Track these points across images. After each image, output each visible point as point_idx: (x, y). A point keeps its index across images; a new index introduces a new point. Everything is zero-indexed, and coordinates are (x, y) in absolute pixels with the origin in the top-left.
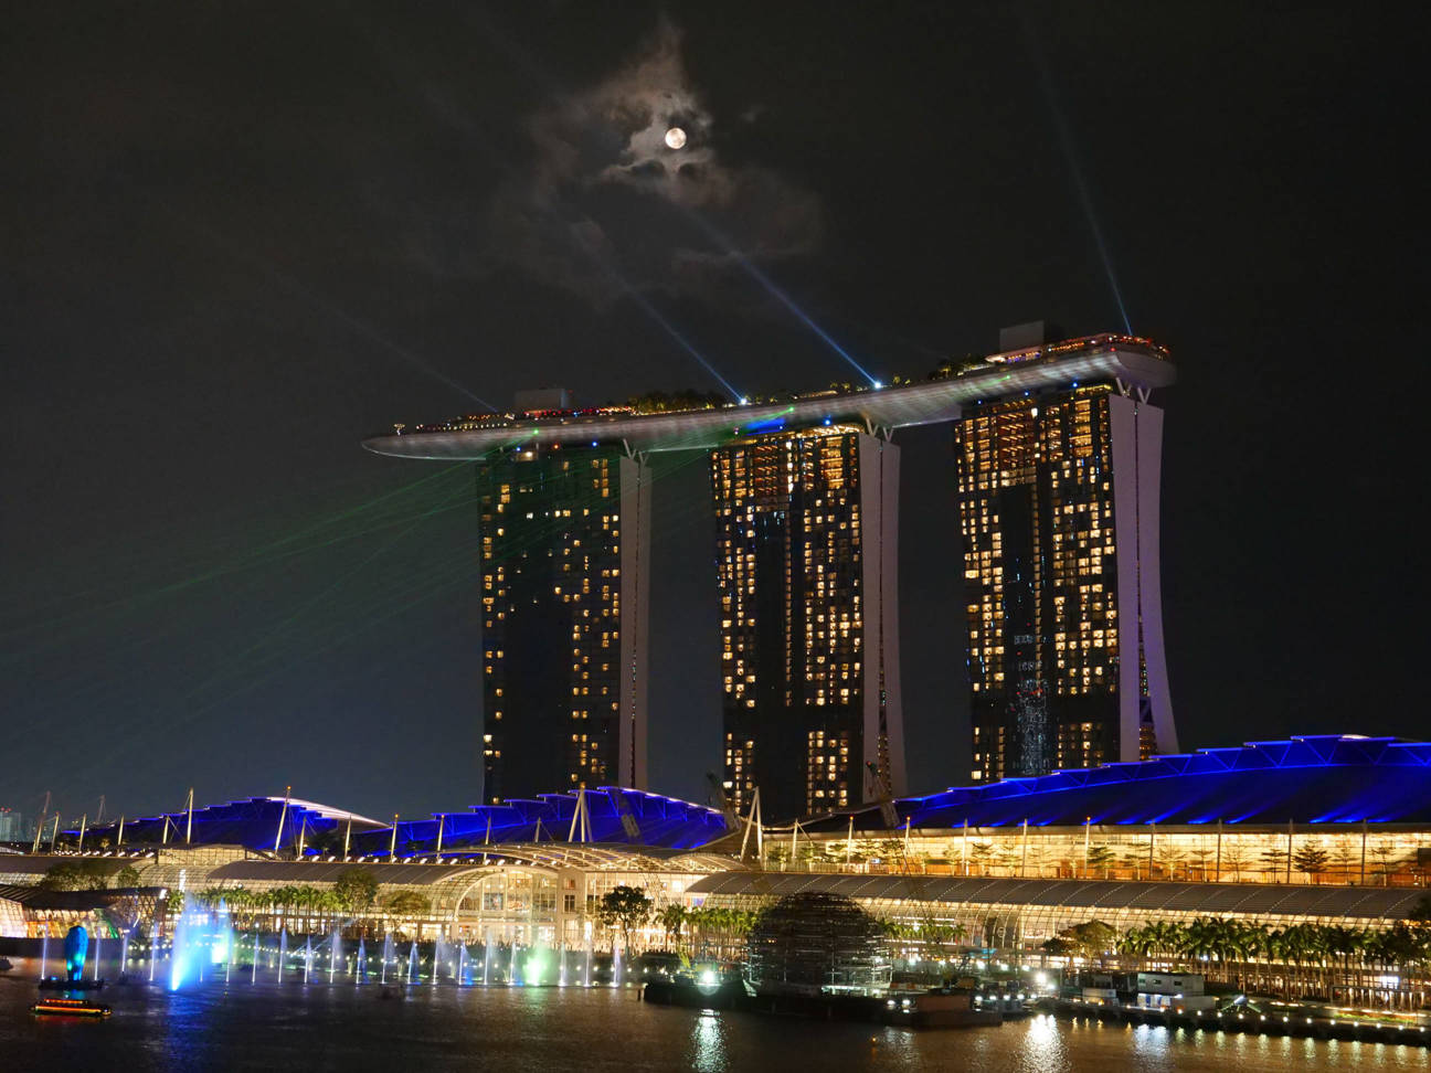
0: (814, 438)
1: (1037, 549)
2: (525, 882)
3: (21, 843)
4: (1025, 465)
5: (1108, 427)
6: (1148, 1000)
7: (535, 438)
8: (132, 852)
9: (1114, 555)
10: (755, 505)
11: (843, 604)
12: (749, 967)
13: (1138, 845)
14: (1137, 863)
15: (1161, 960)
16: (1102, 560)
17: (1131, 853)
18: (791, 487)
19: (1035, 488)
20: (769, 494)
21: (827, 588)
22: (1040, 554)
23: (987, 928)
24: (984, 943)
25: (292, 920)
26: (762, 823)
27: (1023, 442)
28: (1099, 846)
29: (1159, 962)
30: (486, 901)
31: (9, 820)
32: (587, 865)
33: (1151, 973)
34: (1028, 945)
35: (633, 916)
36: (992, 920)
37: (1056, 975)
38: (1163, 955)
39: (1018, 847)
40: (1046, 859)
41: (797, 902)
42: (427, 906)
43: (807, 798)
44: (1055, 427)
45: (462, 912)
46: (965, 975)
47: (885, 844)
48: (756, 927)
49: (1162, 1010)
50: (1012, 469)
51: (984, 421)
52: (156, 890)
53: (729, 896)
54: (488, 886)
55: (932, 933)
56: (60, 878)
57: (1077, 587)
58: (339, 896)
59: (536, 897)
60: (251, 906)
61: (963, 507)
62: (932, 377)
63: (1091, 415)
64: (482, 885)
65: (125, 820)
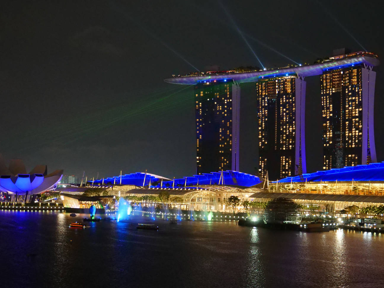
0: (283, 79)
1: (342, 109)
2: (208, 195)
3: (77, 184)
4: (339, 87)
5: (361, 77)
6: (367, 225)
7: (209, 79)
8: (106, 187)
9: (362, 111)
10: (268, 97)
11: (290, 123)
12: (265, 217)
13: (366, 186)
14: (365, 191)
15: (371, 215)
16: (358, 112)
17: (364, 188)
18: (277, 92)
19: (341, 93)
20: (271, 94)
21: (286, 119)
22: (342, 110)
23: (326, 207)
24: (325, 211)
25: (148, 204)
26: (269, 180)
27: (339, 81)
28: (356, 186)
29: (370, 216)
30: (198, 199)
31: (74, 178)
32: (224, 190)
33: (368, 218)
34: (337, 211)
35: (235, 203)
36: (328, 205)
37: (343, 219)
38: (371, 214)
39: (334, 186)
40: (342, 189)
41: (277, 200)
42: (182, 201)
43: (280, 174)
44: (347, 77)
45: (191, 202)
46: (320, 219)
47: (300, 185)
48: (267, 206)
49: (370, 228)
50: (336, 88)
51: (328, 75)
52: (112, 196)
53: (260, 199)
54: (198, 196)
55: (312, 208)
56: (88, 193)
57: (352, 119)
58: (160, 198)
59: (210, 198)
60: (137, 200)
61: (322, 98)
62: (315, 63)
63: (357, 73)
64: (197, 195)
65: (104, 179)
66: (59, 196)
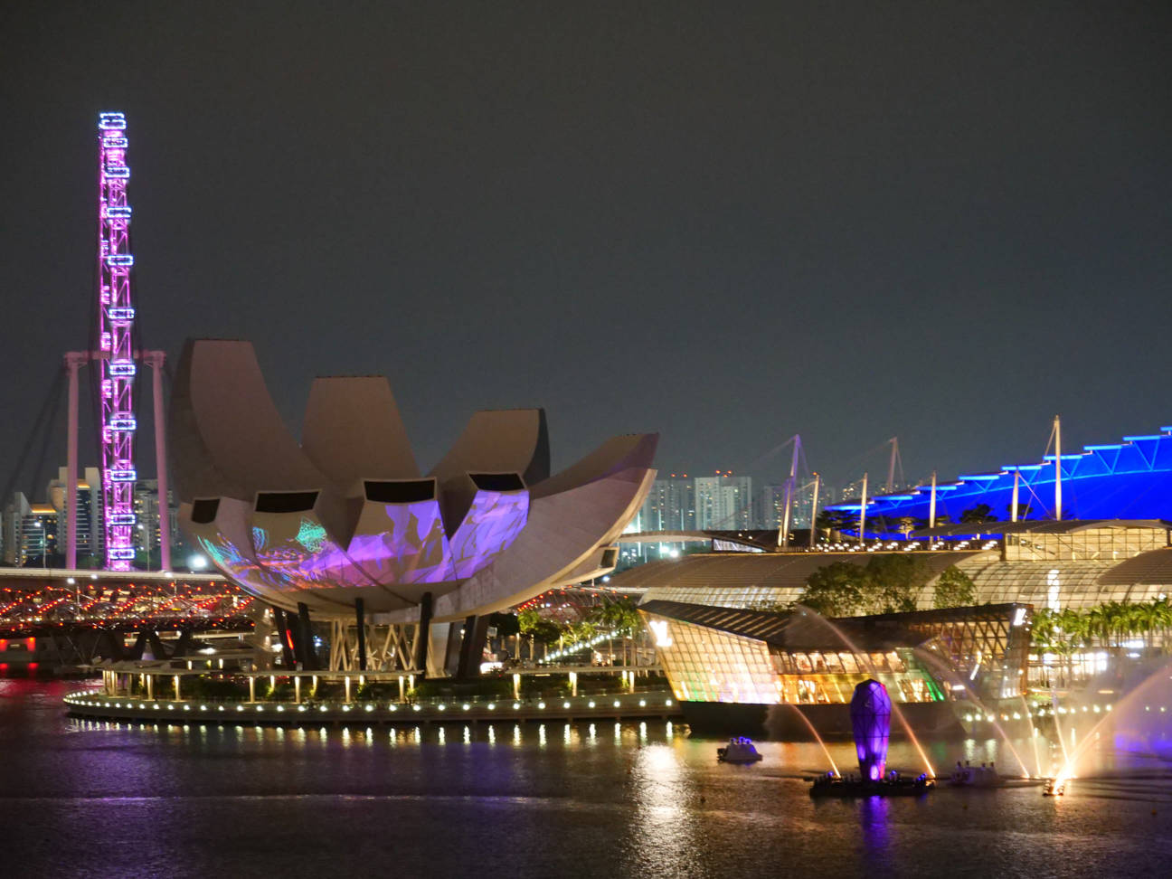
3: (755, 533)
8: (956, 540)
31: (730, 491)
52: (1005, 611)
56: (831, 595)
65: (937, 485)
66: (641, 625)
